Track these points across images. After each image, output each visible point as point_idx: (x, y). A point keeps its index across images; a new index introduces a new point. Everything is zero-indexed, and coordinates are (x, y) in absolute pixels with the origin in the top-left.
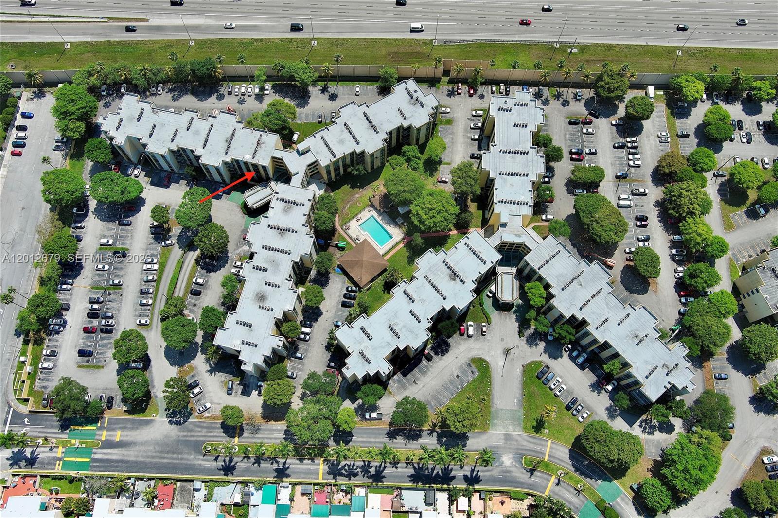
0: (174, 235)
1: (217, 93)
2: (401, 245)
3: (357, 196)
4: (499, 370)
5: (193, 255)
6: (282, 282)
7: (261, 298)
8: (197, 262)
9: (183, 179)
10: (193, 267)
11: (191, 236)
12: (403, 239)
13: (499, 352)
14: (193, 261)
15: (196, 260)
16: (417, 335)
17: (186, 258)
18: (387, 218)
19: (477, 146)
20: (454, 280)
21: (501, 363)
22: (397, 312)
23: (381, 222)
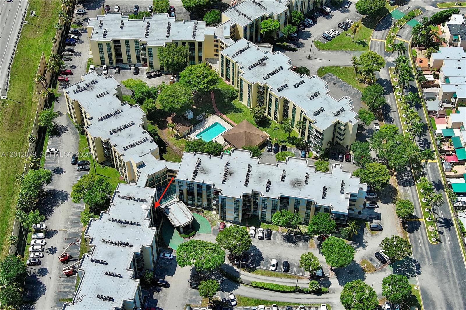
0: (222, 295)
1: (36, 276)
2: (224, 117)
3: (174, 148)
4: (325, 62)
5: (245, 275)
6: (280, 169)
7: (297, 183)
8: (251, 270)
9: (152, 296)
10: (258, 274)
11: (222, 280)
12: (218, 115)
13: (311, 62)
14: (251, 274)
15: (250, 272)
16: (316, 84)
17: (248, 281)
18: (197, 126)
19: (126, 71)
20: (265, 64)
21: (320, 61)
22: (297, 95)
23: (202, 130)
